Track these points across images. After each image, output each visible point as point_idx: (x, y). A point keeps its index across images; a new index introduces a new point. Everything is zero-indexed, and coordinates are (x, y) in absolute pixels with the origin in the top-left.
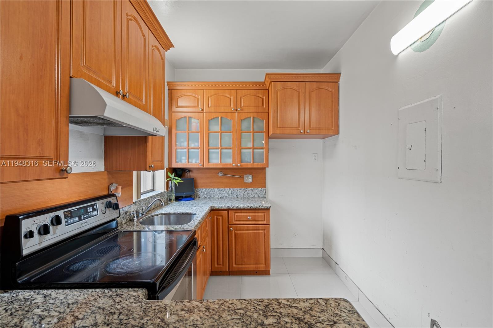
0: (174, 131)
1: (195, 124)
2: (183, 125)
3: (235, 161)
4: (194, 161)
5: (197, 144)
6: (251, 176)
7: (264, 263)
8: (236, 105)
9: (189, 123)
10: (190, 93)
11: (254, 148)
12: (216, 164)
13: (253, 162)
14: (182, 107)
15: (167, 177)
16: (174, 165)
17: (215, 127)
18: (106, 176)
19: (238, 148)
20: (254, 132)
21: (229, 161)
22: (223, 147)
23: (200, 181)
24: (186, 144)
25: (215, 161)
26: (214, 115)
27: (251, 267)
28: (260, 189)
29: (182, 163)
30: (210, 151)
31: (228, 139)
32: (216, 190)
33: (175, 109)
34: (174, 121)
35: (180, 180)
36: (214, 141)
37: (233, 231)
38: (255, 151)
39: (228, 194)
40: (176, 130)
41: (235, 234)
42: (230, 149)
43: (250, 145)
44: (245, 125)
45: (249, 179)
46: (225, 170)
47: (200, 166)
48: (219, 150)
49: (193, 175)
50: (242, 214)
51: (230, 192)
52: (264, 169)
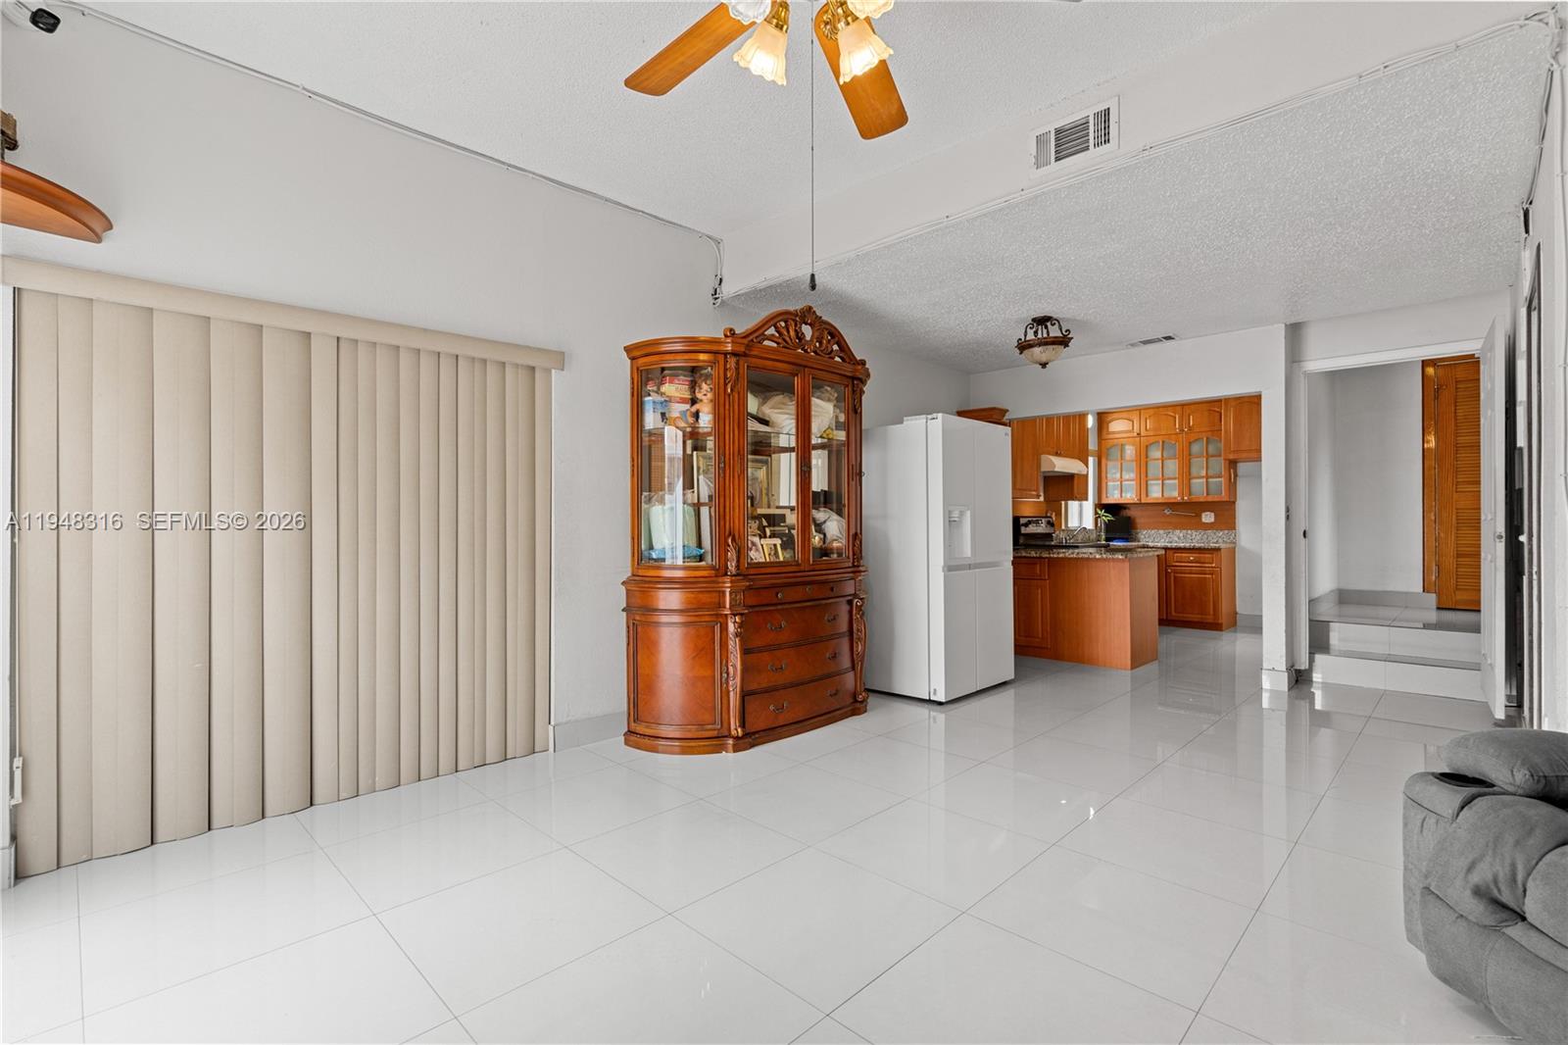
0: (1103, 461)
1: (1130, 451)
2: (1115, 453)
3: (1181, 494)
4: (1128, 495)
5: (1132, 475)
6: (1213, 514)
7: (1212, 612)
8: (1181, 424)
9: (1122, 450)
10: (1125, 415)
11: (1207, 477)
12: (1157, 499)
13: (1207, 494)
14: (1114, 433)
15: (1096, 513)
16: (1105, 501)
17: (1156, 453)
18: (1044, 505)
19: (1186, 476)
20: (1208, 456)
21: (1174, 494)
22: (1166, 476)
23: (1140, 521)
24: (1118, 475)
25: (1155, 493)
26: (1153, 439)
27: (1195, 617)
28: (1226, 532)
29: (1113, 497)
30: (1149, 482)
31: (1172, 466)
32: (1161, 532)
33: (1105, 436)
34: (1104, 450)
35: (1110, 517)
36: (1154, 468)
37: (1172, 574)
38: (1210, 480)
39: (1179, 538)
40: (1107, 459)
41: (1175, 577)
42: (1175, 479)
43: (1204, 473)
44: (1196, 448)
45: (1208, 517)
46: (1172, 505)
47: (1136, 500)
48: (1160, 482)
49: (1131, 513)
50: (1184, 555)
51: (1181, 535)
52: (1234, 503)
